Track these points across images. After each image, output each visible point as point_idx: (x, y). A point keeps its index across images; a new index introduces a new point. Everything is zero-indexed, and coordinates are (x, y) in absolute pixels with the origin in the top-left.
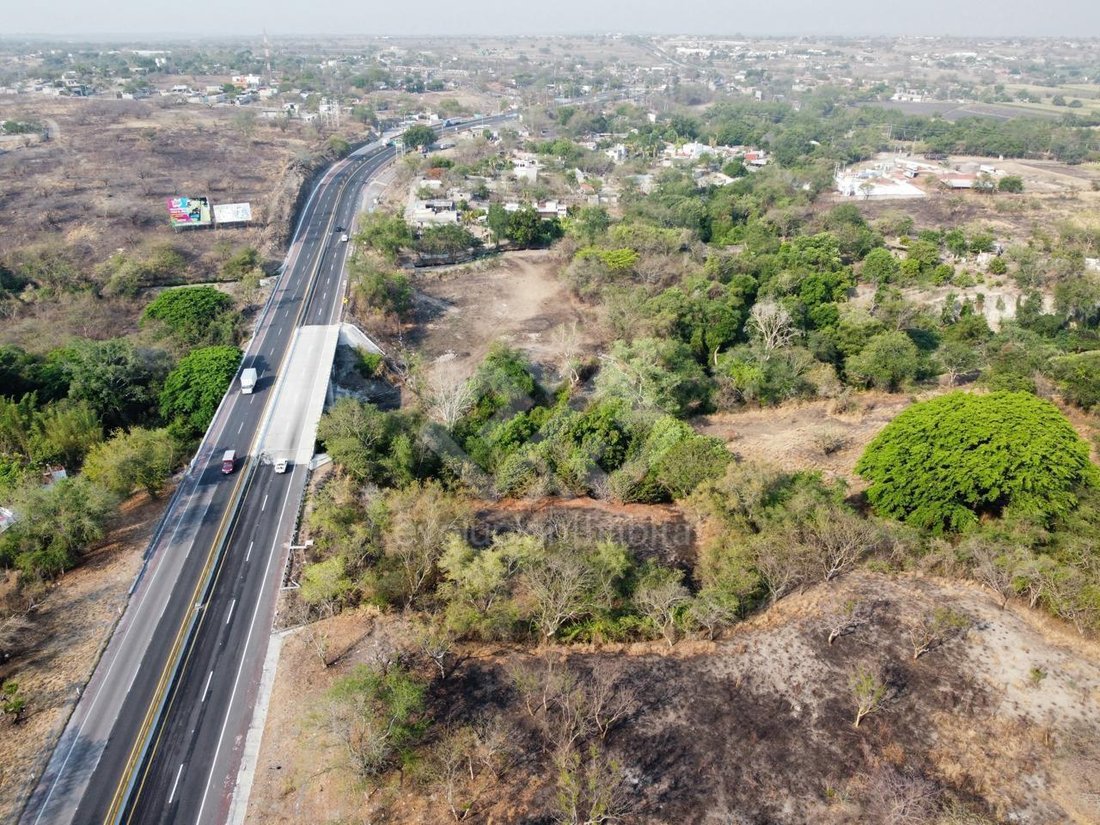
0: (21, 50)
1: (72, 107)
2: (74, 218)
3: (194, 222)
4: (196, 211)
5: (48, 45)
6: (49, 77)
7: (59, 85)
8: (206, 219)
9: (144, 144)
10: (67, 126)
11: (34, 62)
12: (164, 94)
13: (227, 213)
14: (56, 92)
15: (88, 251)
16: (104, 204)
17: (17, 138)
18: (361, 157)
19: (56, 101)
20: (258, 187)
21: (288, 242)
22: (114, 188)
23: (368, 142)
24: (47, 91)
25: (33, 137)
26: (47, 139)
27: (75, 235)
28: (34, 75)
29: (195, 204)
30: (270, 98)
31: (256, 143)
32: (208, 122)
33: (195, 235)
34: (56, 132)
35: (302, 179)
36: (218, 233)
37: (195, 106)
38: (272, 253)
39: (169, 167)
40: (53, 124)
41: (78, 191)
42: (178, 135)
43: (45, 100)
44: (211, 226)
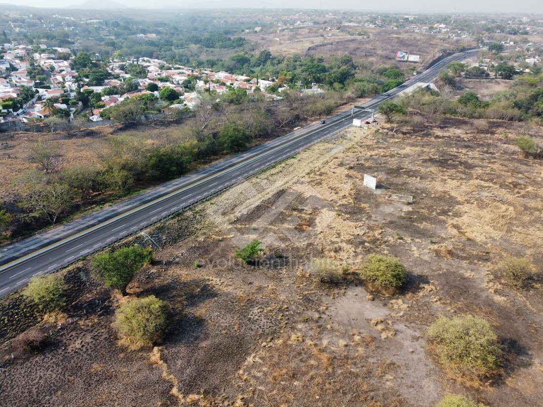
0: (362, 15)
1: (377, 30)
2: (371, 55)
3: (402, 59)
4: (404, 56)
5: (372, 13)
6: (372, 22)
7: (375, 24)
8: (406, 59)
9: (396, 40)
10: (374, 35)
11: (366, 18)
12: (408, 28)
13: (413, 58)
14: (373, 26)
15: (372, 63)
16: (380, 52)
17: (360, 37)
18: (468, 53)
19: (373, 29)
20: (425, 54)
21: (428, 68)
22: (383, 49)
23: (475, 48)
24: (371, 26)
25: (365, 37)
26: (369, 37)
27: (370, 59)
28: (367, 21)
29: (404, 54)
30: (445, 32)
31: (431, 44)
32: (418, 37)
33: (401, 63)
34: (371, 36)
35: (441, 55)
36: (408, 63)
37: (417, 33)
38: (421, 70)
39: (401, 47)
40: (371, 34)
41: (374, 49)
42: (407, 40)
43: (370, 28)
44: (407, 61)
